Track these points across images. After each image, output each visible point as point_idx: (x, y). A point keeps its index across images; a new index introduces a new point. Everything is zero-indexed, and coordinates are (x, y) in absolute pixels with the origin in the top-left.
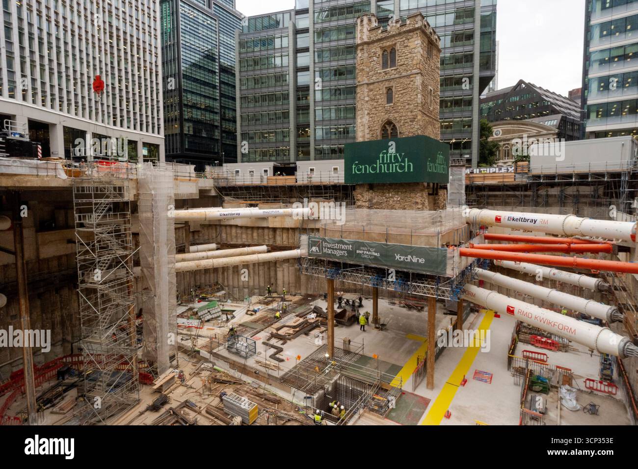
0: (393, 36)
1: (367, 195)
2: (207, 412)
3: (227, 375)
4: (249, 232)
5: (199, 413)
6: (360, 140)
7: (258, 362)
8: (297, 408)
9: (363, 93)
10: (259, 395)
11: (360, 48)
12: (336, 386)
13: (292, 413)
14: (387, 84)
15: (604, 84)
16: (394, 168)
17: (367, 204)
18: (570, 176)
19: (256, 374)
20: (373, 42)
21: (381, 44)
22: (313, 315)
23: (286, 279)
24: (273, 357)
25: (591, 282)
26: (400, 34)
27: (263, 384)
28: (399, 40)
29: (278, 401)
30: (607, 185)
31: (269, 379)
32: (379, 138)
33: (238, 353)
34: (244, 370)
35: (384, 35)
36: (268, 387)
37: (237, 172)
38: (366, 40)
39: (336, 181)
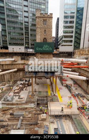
0: (46, 17)
1: (40, 55)
2: (8, 120)
3: (7, 108)
5: (6, 121)
6: (38, 42)
7: (16, 101)
8: (32, 108)
10: (20, 109)
11: (37, 18)
13: (32, 110)
14: (45, 29)
15: (65, 37)
16: (47, 49)
17: (40, 57)
18: (65, 52)
19: (17, 104)
20: (41, 17)
21: (43, 18)
22: (21, 85)
24: (19, 98)
25: (70, 70)
26: (48, 17)
27: (20, 106)
28: (48, 19)
29: (26, 108)
31: (22, 104)
32: (43, 42)
33: (8, 101)
34: (13, 104)
35: (44, 16)
36: (22, 106)
38: (39, 16)
39: (21, 52)
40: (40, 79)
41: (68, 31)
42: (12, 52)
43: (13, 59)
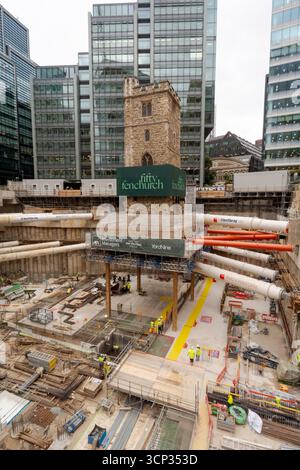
0: (150, 94)
2: (15, 367)
3: (30, 338)
4: (46, 231)
5: (9, 369)
6: (127, 165)
7: (55, 326)
8: (85, 355)
9: (129, 132)
10: (56, 350)
11: (127, 100)
12: (113, 337)
13: (82, 359)
14: (146, 128)
16: (151, 186)
18: (255, 194)
19: (54, 335)
22: (96, 289)
23: (75, 265)
24: (66, 321)
26: (154, 93)
27: (59, 342)
28: (153, 98)
29: (71, 352)
30: (275, 199)
31: (64, 337)
32: (141, 165)
33: (39, 321)
34: (44, 333)
36: (63, 343)
37: (35, 186)
38: (131, 95)
39: (110, 194)
40: (161, 279)
41: (284, 116)
42: (88, 195)
43: (90, 215)
